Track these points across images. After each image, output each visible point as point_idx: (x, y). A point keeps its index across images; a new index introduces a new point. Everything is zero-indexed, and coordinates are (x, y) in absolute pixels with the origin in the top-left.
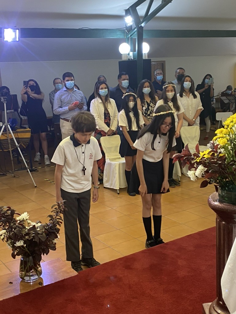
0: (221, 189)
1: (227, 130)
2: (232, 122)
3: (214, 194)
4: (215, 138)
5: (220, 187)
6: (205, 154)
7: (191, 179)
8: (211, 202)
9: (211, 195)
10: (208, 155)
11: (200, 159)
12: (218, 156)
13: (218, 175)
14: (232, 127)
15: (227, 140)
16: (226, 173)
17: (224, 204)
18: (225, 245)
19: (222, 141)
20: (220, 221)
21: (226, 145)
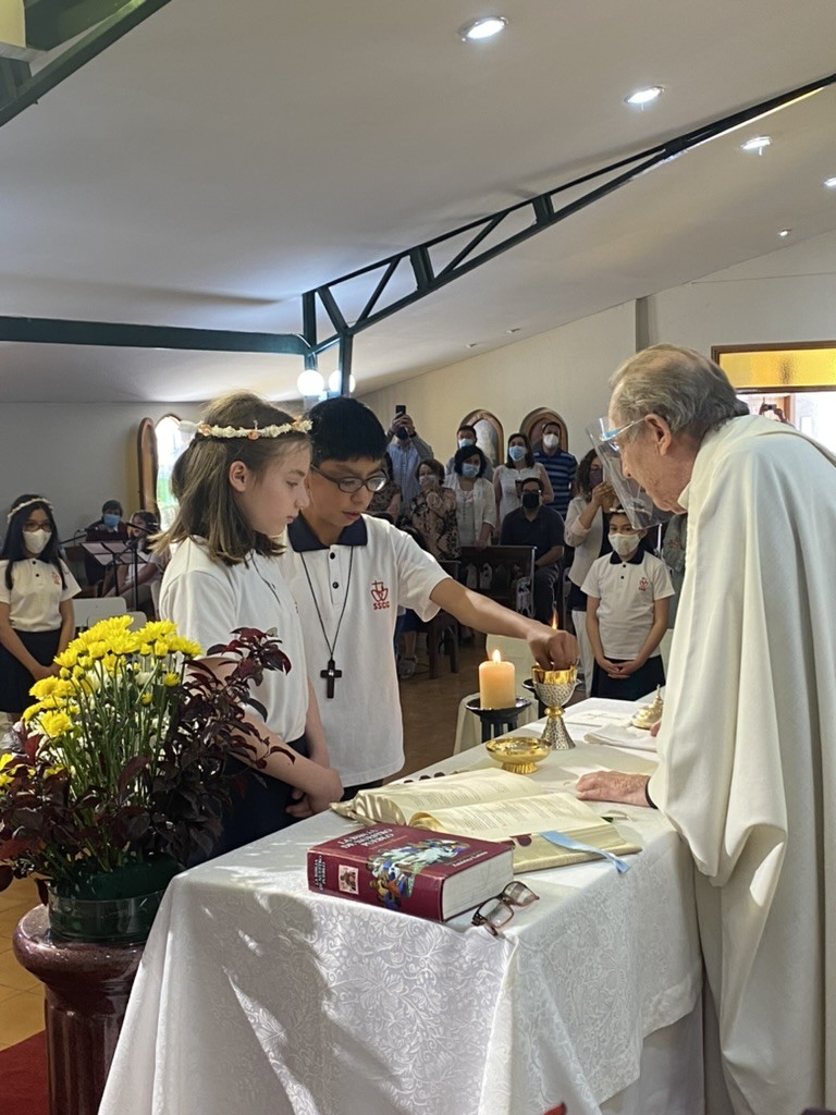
0: (59, 893)
1: (69, 682)
2: (86, 653)
3: (36, 911)
5: (53, 885)
8: (23, 945)
9: (24, 918)
10: (4, 774)
12: (39, 774)
13: (43, 845)
15: (69, 718)
17: (70, 945)
18: (78, 1095)
19: (51, 722)
20: (58, 1009)
21: (68, 736)
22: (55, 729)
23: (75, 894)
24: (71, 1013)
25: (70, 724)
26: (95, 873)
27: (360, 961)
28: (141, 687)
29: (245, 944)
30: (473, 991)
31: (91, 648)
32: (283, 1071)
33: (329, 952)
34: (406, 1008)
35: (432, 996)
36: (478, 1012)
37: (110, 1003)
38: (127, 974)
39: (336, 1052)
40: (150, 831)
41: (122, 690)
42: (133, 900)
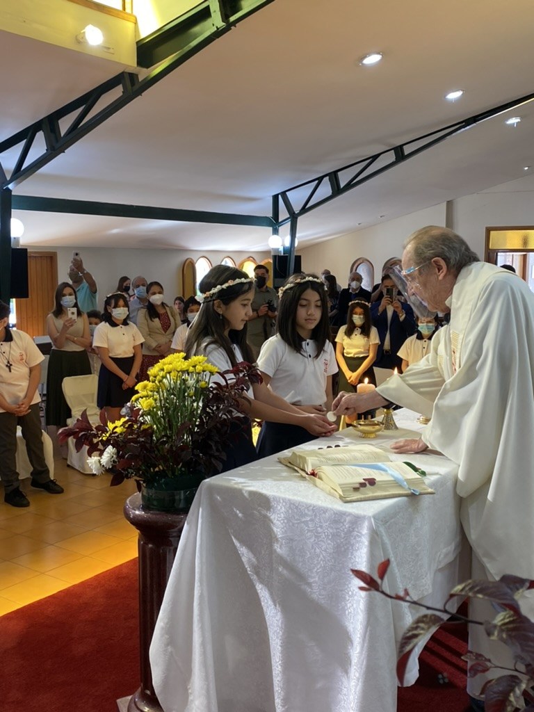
0: (146, 487)
1: (154, 383)
2: (163, 370)
3: (135, 495)
5: (144, 483)
6: (116, 427)
7: (94, 471)
8: (129, 511)
9: (129, 498)
10: (122, 427)
11: (108, 435)
12: (139, 428)
13: (140, 463)
14: (161, 379)
15: (154, 402)
16: (153, 457)
17: (151, 512)
19: (145, 403)
20: (144, 543)
21: (153, 410)
22: (147, 406)
23: (155, 487)
24: (150, 546)
25: (154, 404)
26: (164, 478)
27: (293, 525)
28: (189, 388)
29: (236, 515)
30: (349, 542)
31: (165, 367)
32: (254, 577)
33: (278, 520)
34: (315, 549)
35: (329, 544)
36: (352, 553)
37: (171, 541)
38: (179, 527)
39: (280, 569)
40: (192, 459)
41: (179, 389)
42: (182, 492)
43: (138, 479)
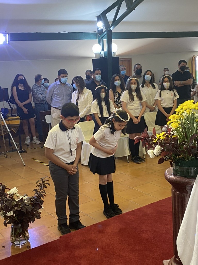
0: (175, 165)
1: (178, 116)
2: (182, 109)
3: (170, 169)
4: (168, 123)
5: (174, 163)
6: (160, 136)
7: (150, 157)
8: (167, 176)
9: (167, 170)
10: (163, 136)
11: (157, 140)
12: (171, 137)
13: (172, 153)
14: (182, 113)
15: (178, 124)
16: (178, 151)
17: (178, 177)
18: (179, 211)
19: (174, 125)
20: (174, 191)
21: (178, 128)
22: (175, 127)
23: (179, 165)
24: (178, 192)
25: (178, 126)
26: (184, 161)
28: (195, 118)
31: (184, 108)
37: (187, 191)
38: (191, 185)
40: (197, 152)
41: (191, 118)
42: (193, 168)
43: (171, 161)
